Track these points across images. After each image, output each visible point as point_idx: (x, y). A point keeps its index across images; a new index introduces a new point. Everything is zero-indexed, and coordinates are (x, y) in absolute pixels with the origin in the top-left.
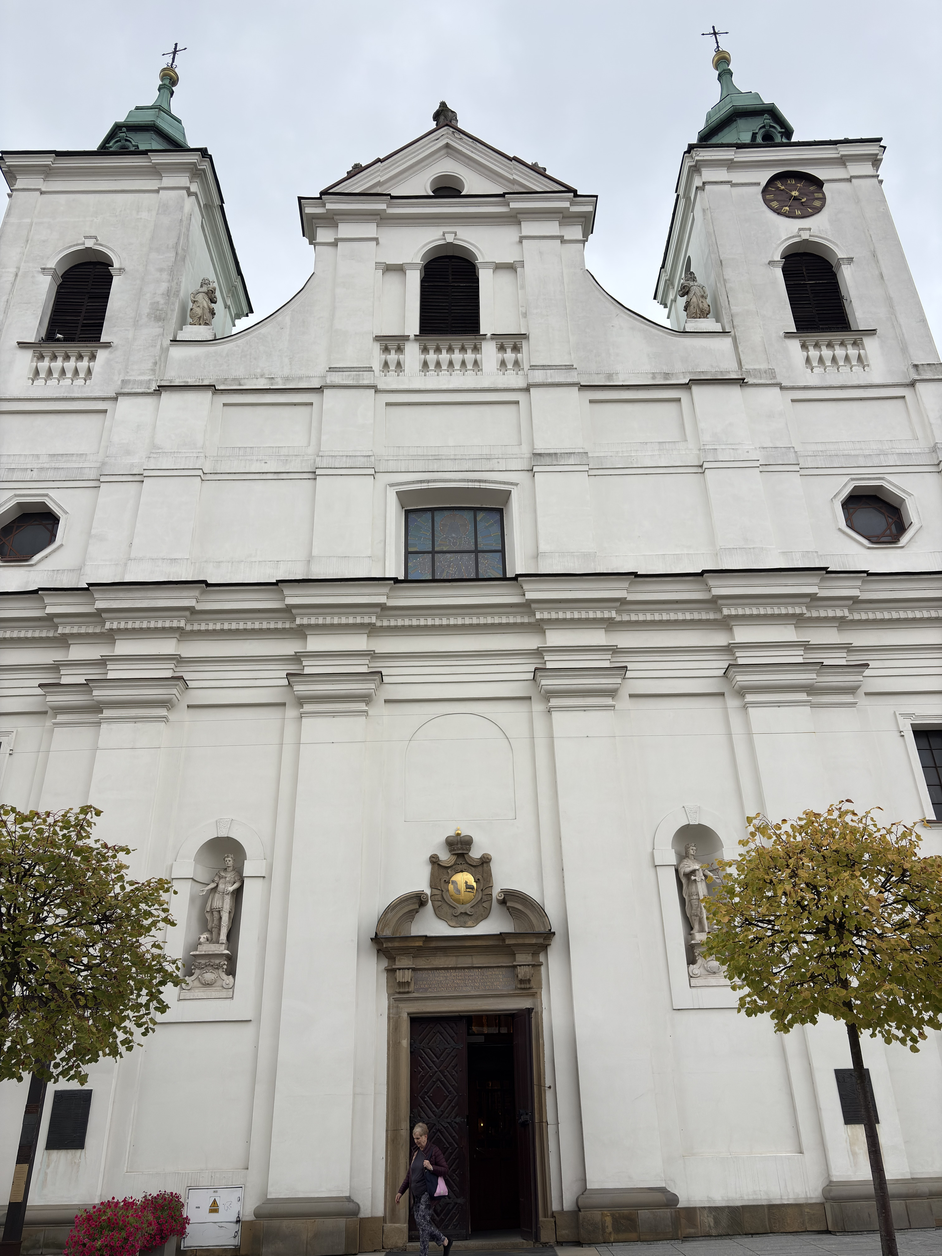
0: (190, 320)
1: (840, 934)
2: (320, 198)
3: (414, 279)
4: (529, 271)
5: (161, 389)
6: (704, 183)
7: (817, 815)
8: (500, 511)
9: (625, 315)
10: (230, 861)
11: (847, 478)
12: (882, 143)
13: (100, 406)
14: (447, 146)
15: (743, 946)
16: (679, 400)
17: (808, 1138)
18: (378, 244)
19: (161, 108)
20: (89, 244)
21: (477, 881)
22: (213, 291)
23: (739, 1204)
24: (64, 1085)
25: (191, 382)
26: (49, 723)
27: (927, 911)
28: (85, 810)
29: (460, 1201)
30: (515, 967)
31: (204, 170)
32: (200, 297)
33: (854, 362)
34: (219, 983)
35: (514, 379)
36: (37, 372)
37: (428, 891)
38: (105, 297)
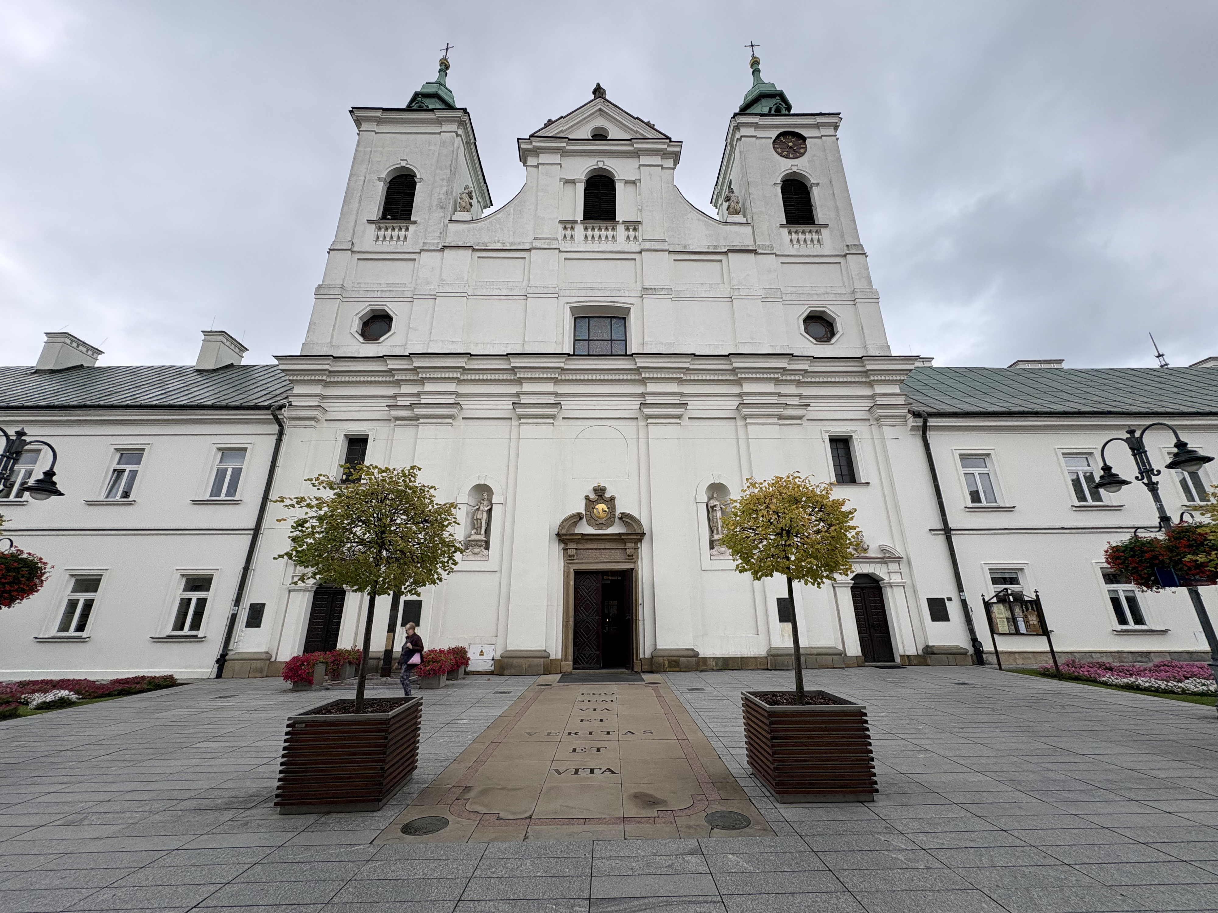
0: (459, 209)
1: (788, 536)
2: (529, 139)
3: (581, 188)
4: (644, 185)
5: (445, 247)
6: (741, 136)
7: (781, 478)
8: (624, 319)
9: (695, 213)
10: (485, 496)
11: (807, 306)
12: (840, 116)
13: (412, 256)
14: (600, 110)
15: (740, 541)
16: (721, 261)
17: (762, 628)
18: (561, 167)
19: (440, 84)
20: (403, 164)
21: (608, 508)
22: (471, 193)
23: (727, 656)
24: (410, 597)
25: (460, 244)
26: (392, 425)
27: (831, 525)
28: (413, 468)
29: (598, 653)
30: (626, 549)
31: (465, 121)
32: (464, 196)
33: (816, 242)
34: (481, 553)
35: (634, 247)
36: (378, 237)
37: (584, 512)
38: (413, 195)
